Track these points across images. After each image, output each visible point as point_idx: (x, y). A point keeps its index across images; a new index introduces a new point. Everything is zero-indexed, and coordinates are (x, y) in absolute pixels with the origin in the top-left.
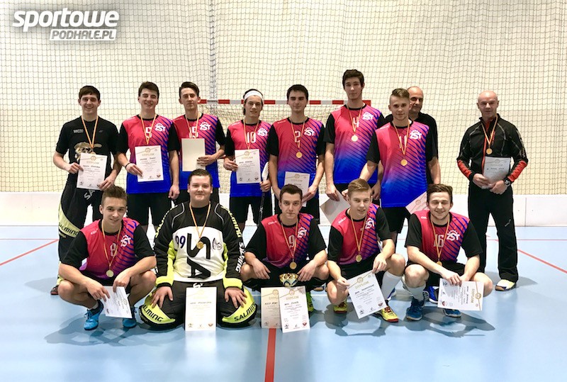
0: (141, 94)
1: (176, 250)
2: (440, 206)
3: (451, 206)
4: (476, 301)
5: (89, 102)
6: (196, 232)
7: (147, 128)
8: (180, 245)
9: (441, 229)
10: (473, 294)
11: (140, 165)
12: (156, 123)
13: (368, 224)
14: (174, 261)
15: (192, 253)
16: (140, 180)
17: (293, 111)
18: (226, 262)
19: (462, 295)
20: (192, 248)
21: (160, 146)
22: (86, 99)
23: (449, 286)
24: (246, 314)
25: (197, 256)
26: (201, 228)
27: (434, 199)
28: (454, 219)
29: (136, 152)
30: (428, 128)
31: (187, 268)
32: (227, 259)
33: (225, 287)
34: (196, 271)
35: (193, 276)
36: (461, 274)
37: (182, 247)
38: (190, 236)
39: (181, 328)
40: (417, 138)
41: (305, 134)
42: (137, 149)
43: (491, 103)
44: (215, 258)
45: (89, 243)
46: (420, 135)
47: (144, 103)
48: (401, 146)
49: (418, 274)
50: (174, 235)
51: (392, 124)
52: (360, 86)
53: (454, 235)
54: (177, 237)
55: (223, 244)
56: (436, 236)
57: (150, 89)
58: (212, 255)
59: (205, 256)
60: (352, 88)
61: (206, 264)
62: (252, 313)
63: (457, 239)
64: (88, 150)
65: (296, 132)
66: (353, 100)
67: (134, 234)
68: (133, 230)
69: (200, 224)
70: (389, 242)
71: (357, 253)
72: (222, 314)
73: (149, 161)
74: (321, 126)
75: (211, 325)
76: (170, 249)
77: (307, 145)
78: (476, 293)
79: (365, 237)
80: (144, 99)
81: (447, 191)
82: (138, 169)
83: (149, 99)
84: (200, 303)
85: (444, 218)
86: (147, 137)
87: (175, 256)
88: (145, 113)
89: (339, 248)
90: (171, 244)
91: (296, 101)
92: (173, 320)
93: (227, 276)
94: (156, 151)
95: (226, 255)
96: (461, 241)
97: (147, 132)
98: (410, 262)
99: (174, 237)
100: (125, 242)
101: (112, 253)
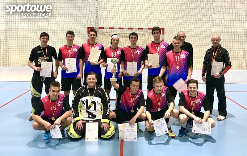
0: (67, 36)
1: (81, 106)
2: (193, 89)
3: (197, 89)
4: (208, 130)
5: (45, 40)
6: (90, 99)
7: (69, 50)
8: (83, 104)
9: (194, 98)
10: (207, 127)
11: (67, 66)
12: (73, 48)
13: (163, 95)
14: (81, 111)
15: (88, 108)
16: (67, 72)
17: (132, 43)
18: (102, 111)
19: (202, 127)
20: (88, 106)
21: (75, 58)
22: (44, 38)
23: (197, 123)
24: (111, 134)
25: (90, 109)
26: (92, 97)
27: (190, 86)
28: (199, 94)
29: (65, 61)
30: (188, 53)
31: (86, 114)
32: (103, 110)
33: (102, 122)
34: (90, 115)
35: (89, 117)
36: (202, 118)
37: (84, 105)
38: (87, 100)
39: (84, 139)
40: (183, 57)
41: (137, 53)
42: (66, 60)
43: (217, 40)
44: (98, 110)
45: (44, 105)
46: (185, 56)
47: (68, 40)
48: (176, 61)
49: (184, 118)
50: (81, 100)
51: (173, 51)
52: (159, 34)
53: (199, 101)
54: (82, 101)
55: (101, 104)
56: (191, 101)
57: (71, 34)
58: (96, 109)
59: (94, 109)
60: (156, 35)
61: (94, 113)
62: (113, 134)
63: (200, 103)
64: (44, 60)
65: (133, 52)
66: (156, 39)
67: (63, 101)
68: (62, 99)
69: (91, 95)
70: (172, 104)
71: (158, 107)
72: (101, 134)
73: (71, 64)
74: (143, 49)
75: (96, 139)
76: (79, 105)
77: (138, 58)
78: (208, 126)
79: (162, 101)
80: (68, 38)
81: (196, 83)
82: (66, 68)
83: (70, 38)
84: (92, 130)
85: (195, 94)
86: (69, 54)
87: (81, 108)
88: (69, 44)
89: (150, 105)
90: (79, 104)
91: (133, 39)
92: (81, 137)
93: (103, 118)
94: (74, 60)
95: (102, 108)
96: (202, 104)
97: (69, 52)
98: (181, 113)
99: (81, 101)
100: (59, 104)
101: (54, 109)
